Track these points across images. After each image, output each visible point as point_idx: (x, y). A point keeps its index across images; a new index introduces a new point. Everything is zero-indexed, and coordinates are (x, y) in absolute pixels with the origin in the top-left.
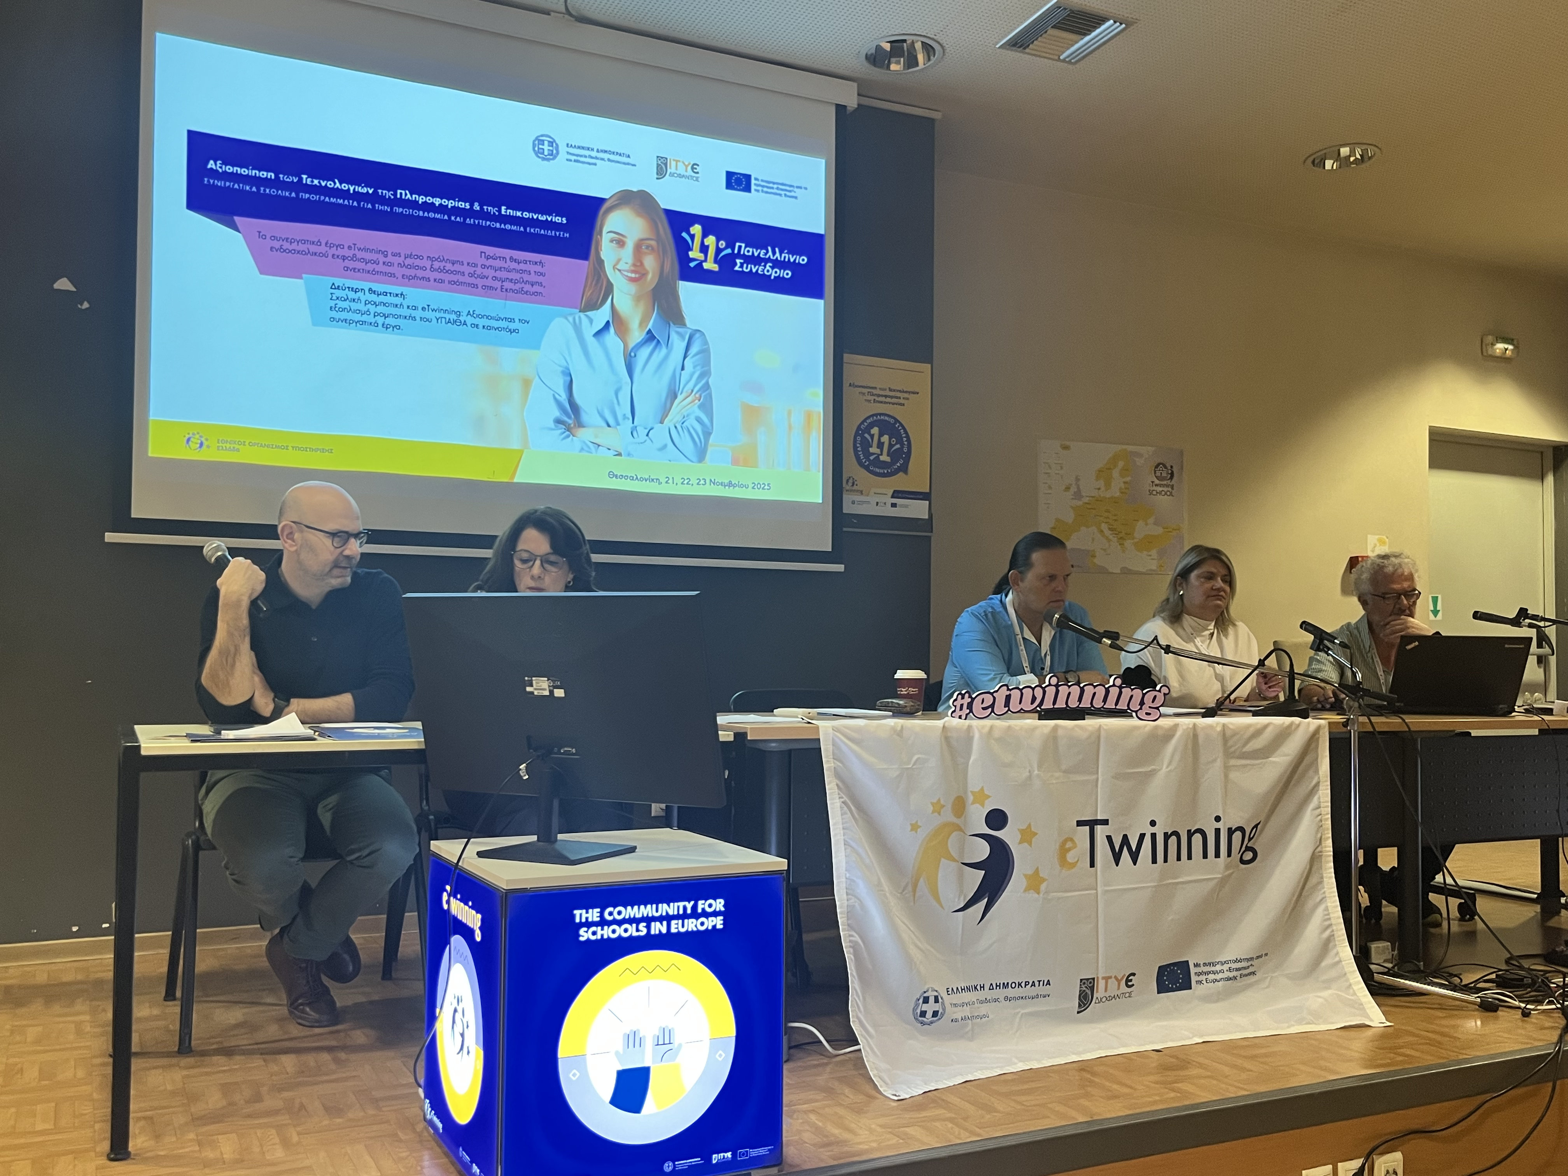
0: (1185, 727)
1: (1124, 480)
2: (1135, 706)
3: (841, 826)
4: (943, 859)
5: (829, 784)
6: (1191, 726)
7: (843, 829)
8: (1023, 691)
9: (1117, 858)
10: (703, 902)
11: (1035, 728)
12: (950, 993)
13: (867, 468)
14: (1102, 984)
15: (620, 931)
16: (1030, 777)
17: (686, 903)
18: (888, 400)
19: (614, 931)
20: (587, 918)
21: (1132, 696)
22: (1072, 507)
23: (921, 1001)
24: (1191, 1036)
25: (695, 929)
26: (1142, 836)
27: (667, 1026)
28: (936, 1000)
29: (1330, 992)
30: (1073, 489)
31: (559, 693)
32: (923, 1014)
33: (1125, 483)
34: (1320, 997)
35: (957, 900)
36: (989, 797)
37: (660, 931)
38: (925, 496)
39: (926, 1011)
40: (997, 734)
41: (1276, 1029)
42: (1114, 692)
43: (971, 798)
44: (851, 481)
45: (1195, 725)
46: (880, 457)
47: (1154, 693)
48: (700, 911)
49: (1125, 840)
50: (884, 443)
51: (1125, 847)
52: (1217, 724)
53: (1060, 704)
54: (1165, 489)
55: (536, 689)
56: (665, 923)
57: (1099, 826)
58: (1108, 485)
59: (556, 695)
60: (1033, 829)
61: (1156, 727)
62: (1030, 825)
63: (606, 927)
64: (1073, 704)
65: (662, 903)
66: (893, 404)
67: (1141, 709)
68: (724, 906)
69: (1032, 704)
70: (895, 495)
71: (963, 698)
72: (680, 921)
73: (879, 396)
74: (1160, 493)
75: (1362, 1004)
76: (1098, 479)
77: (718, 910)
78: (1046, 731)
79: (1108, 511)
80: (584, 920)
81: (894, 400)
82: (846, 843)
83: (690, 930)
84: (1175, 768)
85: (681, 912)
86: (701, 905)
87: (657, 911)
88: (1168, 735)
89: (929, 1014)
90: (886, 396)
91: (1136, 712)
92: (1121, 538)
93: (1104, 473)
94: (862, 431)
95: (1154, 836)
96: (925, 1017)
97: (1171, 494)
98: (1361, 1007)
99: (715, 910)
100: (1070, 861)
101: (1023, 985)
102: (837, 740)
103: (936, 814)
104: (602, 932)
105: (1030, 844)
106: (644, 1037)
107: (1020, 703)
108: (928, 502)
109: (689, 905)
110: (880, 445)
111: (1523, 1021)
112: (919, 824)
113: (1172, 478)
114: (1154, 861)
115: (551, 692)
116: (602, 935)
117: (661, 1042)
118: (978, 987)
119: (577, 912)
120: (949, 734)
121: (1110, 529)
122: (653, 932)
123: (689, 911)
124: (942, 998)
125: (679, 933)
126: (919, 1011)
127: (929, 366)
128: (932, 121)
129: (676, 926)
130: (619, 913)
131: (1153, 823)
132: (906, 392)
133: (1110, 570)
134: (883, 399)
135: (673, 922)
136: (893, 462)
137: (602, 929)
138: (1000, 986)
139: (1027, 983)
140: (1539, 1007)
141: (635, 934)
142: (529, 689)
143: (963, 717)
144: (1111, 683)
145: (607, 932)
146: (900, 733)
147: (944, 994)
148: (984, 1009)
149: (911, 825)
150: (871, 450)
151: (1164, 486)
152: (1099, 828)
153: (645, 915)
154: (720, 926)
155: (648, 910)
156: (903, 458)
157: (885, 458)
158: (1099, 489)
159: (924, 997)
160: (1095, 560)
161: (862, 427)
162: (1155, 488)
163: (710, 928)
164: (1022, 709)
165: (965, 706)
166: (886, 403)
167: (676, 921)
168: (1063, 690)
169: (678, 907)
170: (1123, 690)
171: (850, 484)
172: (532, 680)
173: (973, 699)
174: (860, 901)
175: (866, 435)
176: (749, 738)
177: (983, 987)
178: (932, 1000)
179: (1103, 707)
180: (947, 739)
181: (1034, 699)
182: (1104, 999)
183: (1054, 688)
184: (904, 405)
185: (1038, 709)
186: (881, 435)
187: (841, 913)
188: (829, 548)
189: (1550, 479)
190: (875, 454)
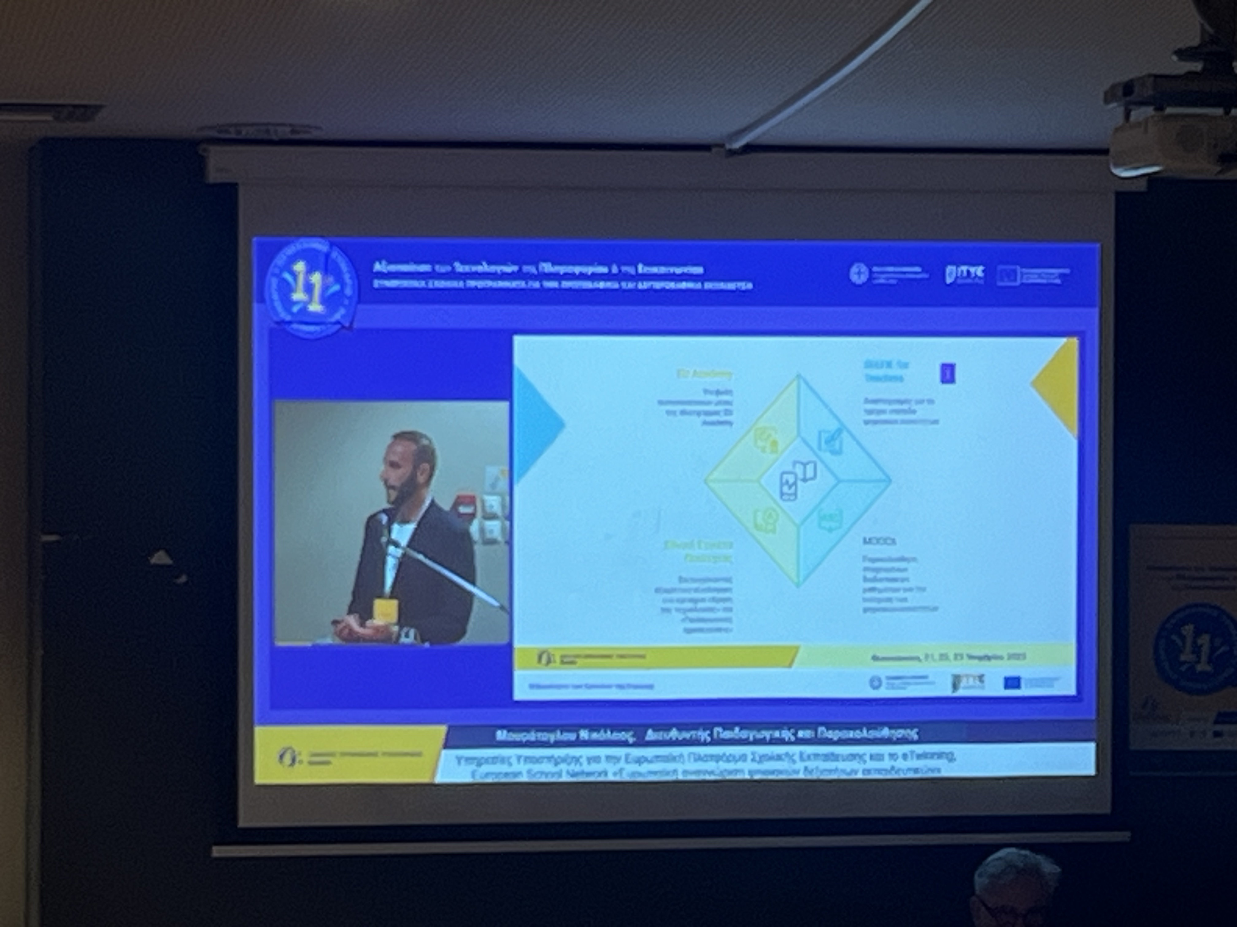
13: (1176, 685)
18: (1209, 583)
44: (1150, 703)
46: (1198, 666)
50: (1201, 646)
66: (1217, 588)
70: (1220, 719)
73: (1195, 579)
81: (1218, 583)
90: (1206, 579)
94: (1168, 631)
110: (1197, 650)
134: (1199, 583)
136: (1217, 672)
150: (1183, 658)
156: (1233, 666)
157: (1203, 667)
161: (1168, 626)
166: (1203, 588)
175: (1174, 637)
186: (1197, 636)
188: (1107, 809)
190: (1189, 662)
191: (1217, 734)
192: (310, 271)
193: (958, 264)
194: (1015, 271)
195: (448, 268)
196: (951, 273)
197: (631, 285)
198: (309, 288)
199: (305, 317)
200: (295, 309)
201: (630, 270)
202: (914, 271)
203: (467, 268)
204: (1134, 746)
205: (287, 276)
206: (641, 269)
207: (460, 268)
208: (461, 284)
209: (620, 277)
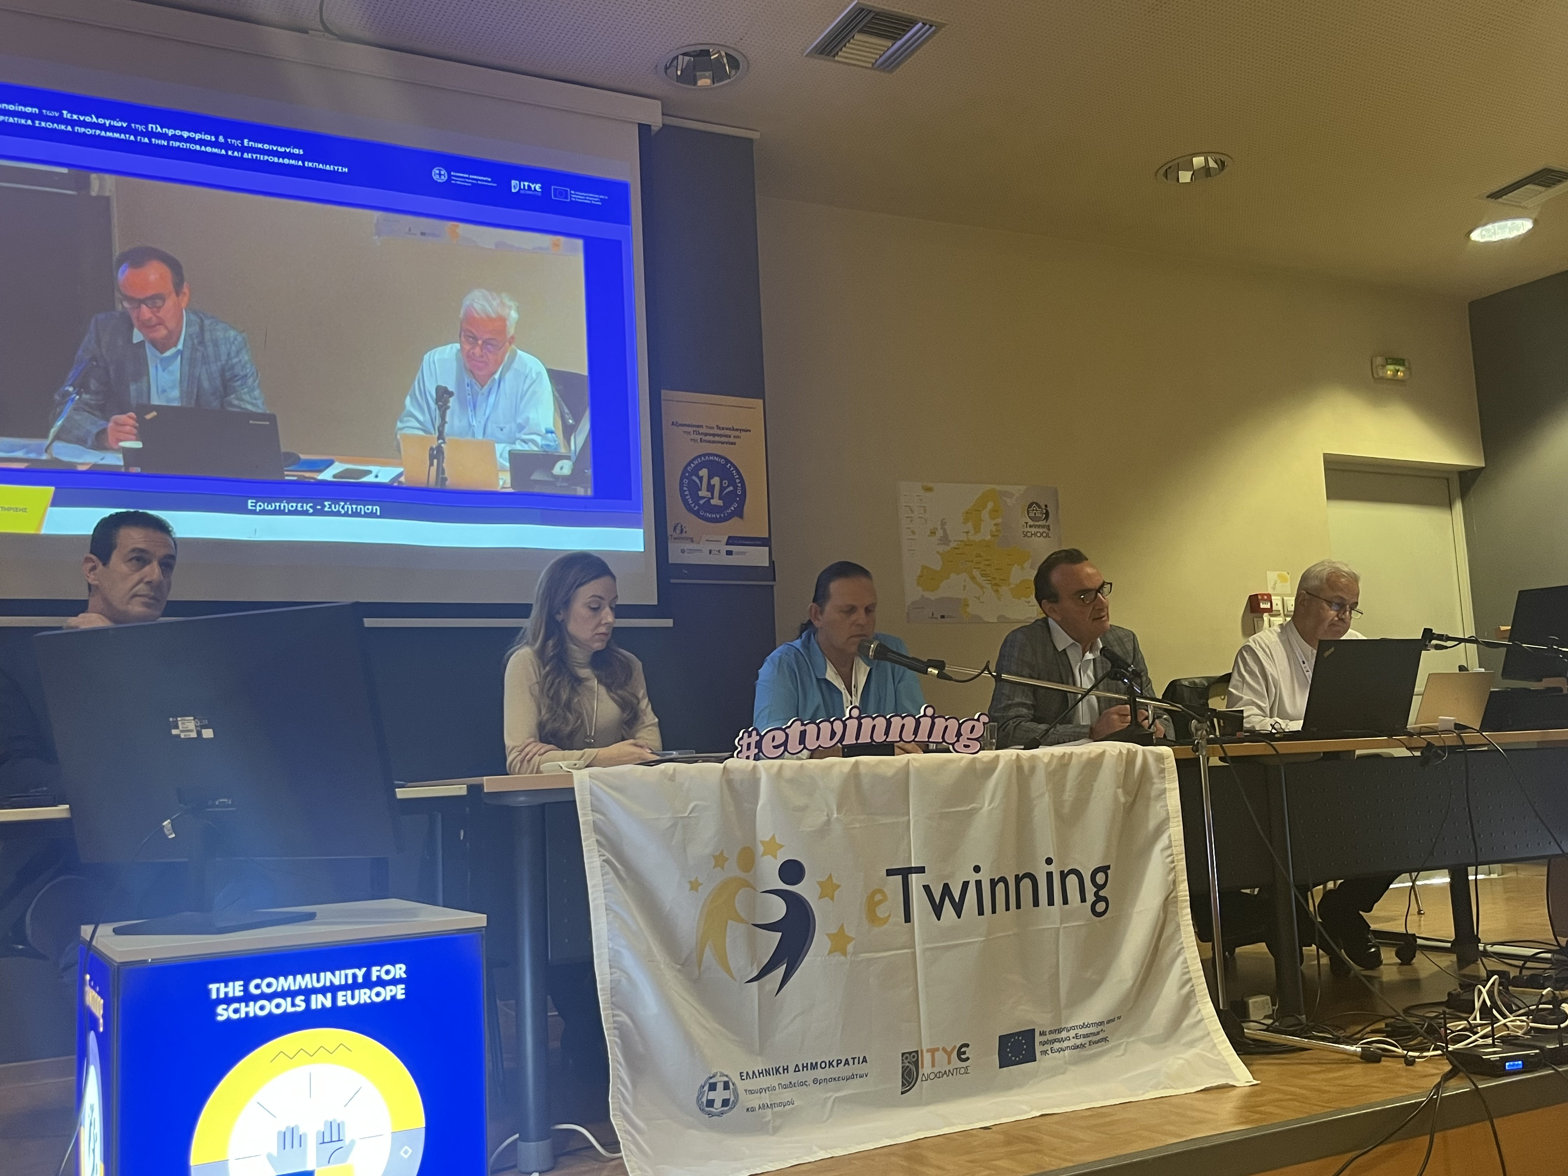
0: (1007, 759)
1: (995, 522)
2: (951, 737)
3: (602, 888)
4: (730, 922)
5: (587, 839)
6: (1014, 758)
7: (604, 892)
8: (820, 725)
9: (938, 911)
10: (378, 968)
11: (833, 765)
12: (744, 1077)
13: (697, 514)
14: (927, 1058)
15: (270, 1007)
16: (828, 822)
17: (356, 971)
18: (717, 439)
19: (262, 1008)
20: (226, 994)
21: (946, 727)
22: (938, 553)
23: (706, 1088)
24: (1028, 1109)
25: (369, 1001)
26: (966, 884)
27: (335, 1120)
28: (726, 1086)
29: (1193, 1051)
30: (940, 533)
31: (208, 733)
32: (710, 1103)
33: (995, 525)
34: (1181, 1058)
35: (749, 969)
36: (781, 846)
37: (323, 1004)
38: (764, 542)
39: (713, 1100)
40: (787, 774)
41: (1131, 1096)
42: (926, 723)
43: (761, 849)
44: (679, 528)
45: (1018, 755)
46: (711, 501)
47: (972, 723)
48: (374, 979)
49: (946, 890)
50: (714, 485)
51: (947, 898)
52: (1045, 754)
53: (865, 739)
54: (1041, 530)
55: (182, 731)
56: (329, 995)
57: (913, 875)
58: (977, 529)
59: (204, 736)
60: (835, 881)
61: (974, 758)
62: (830, 877)
63: (251, 1004)
64: (879, 738)
65: (325, 971)
66: (723, 443)
67: (958, 741)
68: (405, 972)
69: (831, 739)
70: (730, 541)
71: (750, 736)
72: (349, 993)
73: (706, 435)
74: (1035, 534)
75: (1227, 1064)
76: (965, 522)
77: (398, 977)
78: (846, 769)
79: (979, 556)
80: (222, 996)
81: (723, 439)
82: (608, 908)
83: (362, 1002)
84: (998, 806)
85: (350, 981)
86: (375, 972)
87: (318, 981)
88: (991, 767)
89: (718, 1104)
90: (714, 435)
91: (953, 744)
92: (995, 584)
93: (973, 515)
94: (690, 472)
95: (978, 883)
96: (712, 1107)
97: (1048, 536)
98: (1227, 1067)
99: (394, 977)
100: (881, 916)
101: (835, 1063)
102: (595, 788)
103: (719, 868)
104: (247, 1009)
105: (832, 899)
106: (305, 1134)
107: (817, 739)
108: (768, 548)
109: (360, 973)
110: (711, 488)
111: (1406, 1070)
112: (700, 881)
113: (1047, 518)
114: (981, 912)
115: (199, 733)
116: (247, 1013)
117: (327, 1139)
118: (781, 1070)
119: (213, 987)
120: (731, 777)
121: (982, 575)
122: (313, 1007)
123: (360, 980)
124: (733, 1084)
125: (348, 1007)
126: (704, 1100)
127: (761, 401)
128: (751, 141)
129: (344, 998)
130: (269, 985)
131: (977, 869)
132: (737, 430)
133: (986, 619)
134: (711, 438)
135: (340, 994)
136: (726, 506)
137: (247, 1006)
138: (807, 1066)
139: (839, 1062)
140: (1425, 1054)
141: (290, 1010)
142: (174, 732)
143: (752, 757)
144: (922, 713)
145: (253, 1009)
146: (672, 778)
147: (736, 1079)
148: (787, 1095)
149: (690, 882)
150: (701, 494)
151: (1039, 526)
152: (914, 878)
153: (303, 987)
154: (401, 996)
155: (307, 981)
156: (737, 502)
157: (716, 501)
158: (967, 532)
159: (710, 1084)
160: (968, 610)
161: (689, 469)
162: (1029, 529)
163: (388, 998)
164: (820, 746)
165: (753, 746)
166: (714, 442)
167: (344, 993)
168: (867, 723)
169: (346, 976)
170: (936, 720)
171: (678, 531)
172: (177, 721)
173: (762, 737)
174: (627, 974)
175: (694, 478)
176: (485, 791)
177: (787, 1069)
178: (720, 1086)
179: (913, 740)
180: (729, 783)
181: (833, 734)
182: (932, 1076)
183: (856, 722)
184: (735, 444)
185: (839, 744)
186: (710, 478)
187: (602, 990)
188: (655, 602)
189: (1458, 507)
190: (705, 498)
191: (729, 553)
194: (565, 192)
195: (56, 114)
196: (516, 186)
197: (237, 154)
201: (236, 143)
202: (485, 180)
203: (76, 116)
206: (247, 143)
207: (68, 115)
208: (69, 128)
209: (227, 146)
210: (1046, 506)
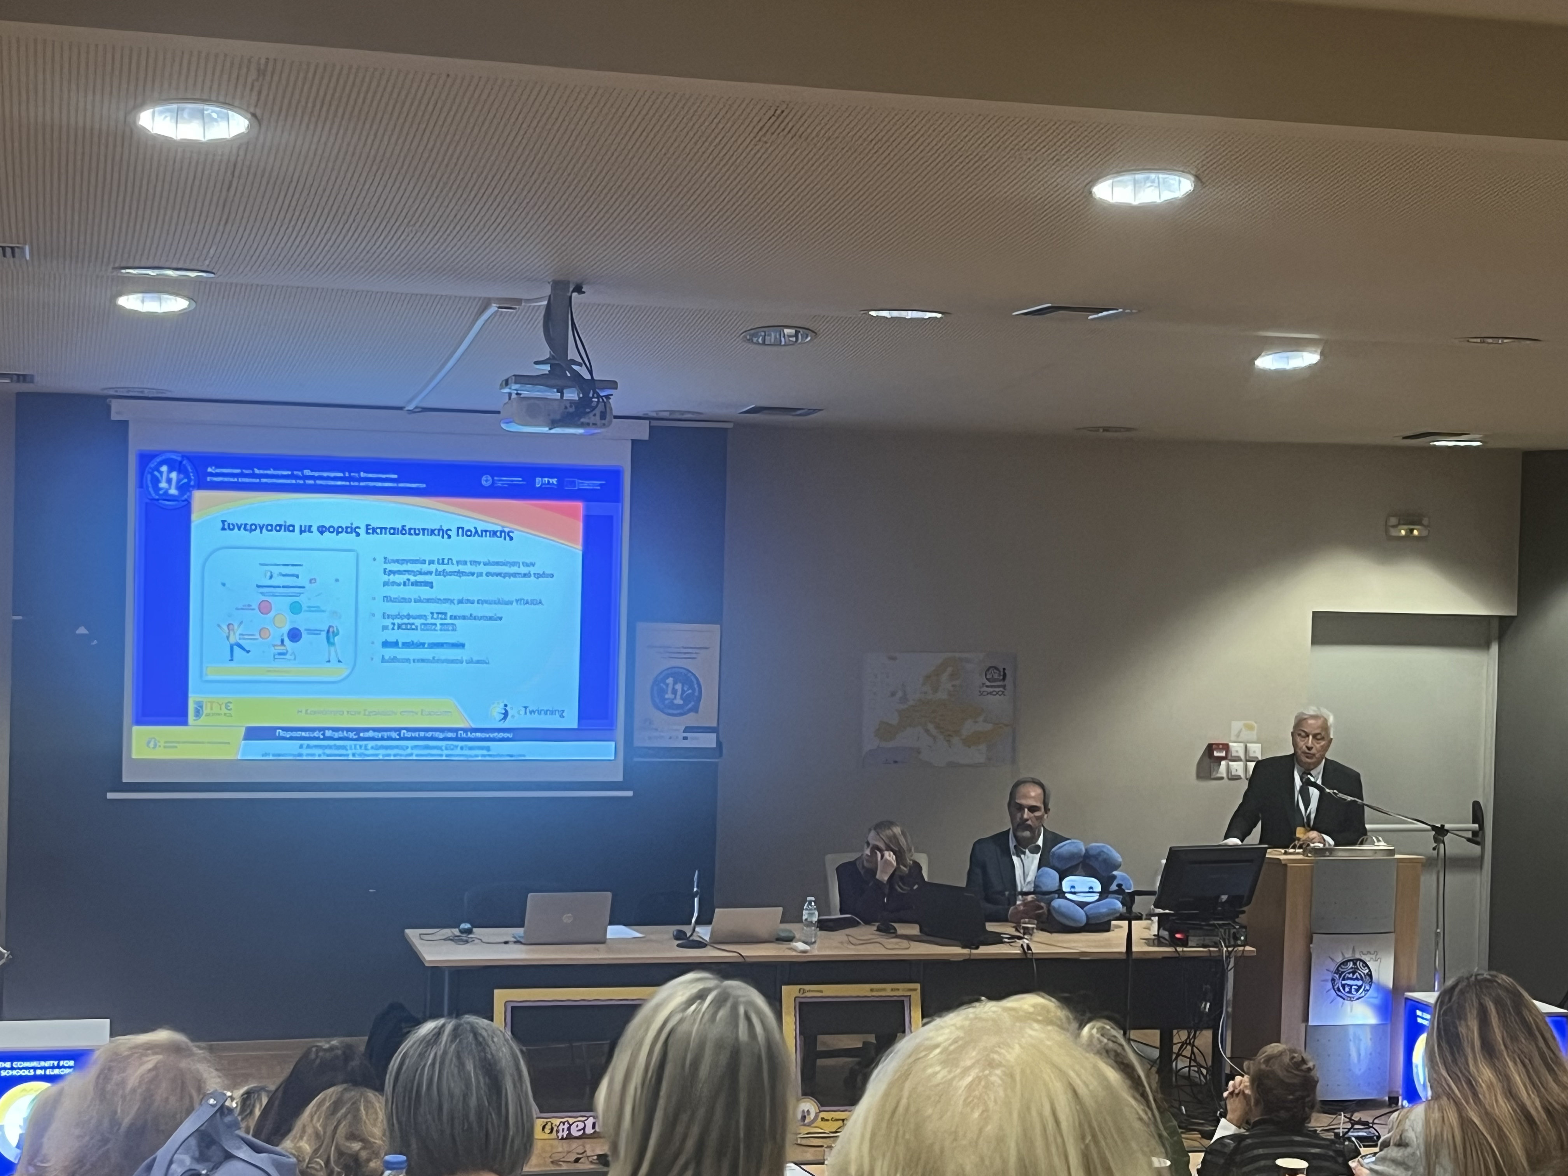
1: (955, 683)
13: (661, 710)
18: (682, 655)
22: (896, 710)
30: (900, 694)
33: (953, 686)
38: (714, 730)
44: (648, 721)
46: (675, 701)
50: (677, 690)
54: (997, 690)
58: (935, 690)
66: (686, 658)
70: (686, 730)
73: (674, 653)
74: (991, 693)
76: (925, 683)
79: (934, 712)
90: (680, 653)
92: (949, 735)
93: (932, 679)
94: (659, 681)
97: (1003, 694)
108: (716, 735)
110: (674, 692)
113: (1004, 679)
121: (936, 728)
127: (719, 626)
128: (726, 428)
132: (698, 648)
133: (936, 765)
134: (676, 655)
136: (686, 704)
156: (694, 701)
157: (679, 701)
158: (926, 693)
160: (919, 756)
161: (659, 678)
162: (985, 689)
166: (678, 658)
175: (662, 685)
184: (695, 658)
186: (675, 683)
188: (620, 778)
189: (1495, 648)
190: (670, 699)
191: (685, 738)
192: (170, 471)
193: (542, 477)
194: (574, 482)
195: (250, 472)
196: (539, 482)
197: (356, 484)
198: (169, 481)
199: (167, 497)
200: (161, 492)
201: (356, 475)
202: (518, 480)
203: (262, 472)
204: (637, 743)
205: (156, 473)
206: (362, 475)
207: (257, 471)
208: (258, 480)
209: (350, 479)
210: (1004, 669)
